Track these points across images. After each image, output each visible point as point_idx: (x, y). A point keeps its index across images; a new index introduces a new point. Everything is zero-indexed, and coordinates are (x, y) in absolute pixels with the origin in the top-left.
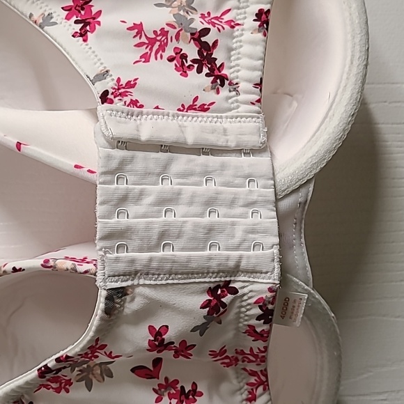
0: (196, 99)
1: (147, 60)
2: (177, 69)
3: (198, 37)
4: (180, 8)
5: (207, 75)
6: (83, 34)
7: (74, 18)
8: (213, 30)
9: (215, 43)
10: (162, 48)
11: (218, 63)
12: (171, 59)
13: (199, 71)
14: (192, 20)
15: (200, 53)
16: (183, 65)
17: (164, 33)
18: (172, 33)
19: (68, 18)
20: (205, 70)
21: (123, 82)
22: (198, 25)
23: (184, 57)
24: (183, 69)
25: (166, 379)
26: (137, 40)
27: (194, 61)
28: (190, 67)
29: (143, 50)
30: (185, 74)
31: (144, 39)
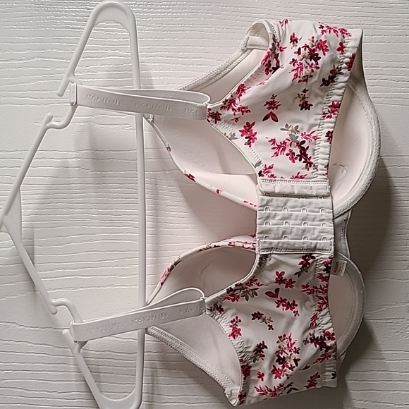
0: (298, 173)
1: (277, 155)
2: (290, 159)
3: (300, 145)
4: (292, 131)
5: (304, 162)
6: (249, 143)
7: (245, 136)
8: (307, 141)
9: (308, 147)
10: (284, 150)
11: (309, 156)
12: (287, 155)
13: (300, 160)
14: (297, 137)
15: (301, 152)
16: (293, 157)
17: (285, 143)
18: (288, 143)
19: (242, 136)
20: (303, 160)
21: (267, 167)
22: (300, 139)
23: (294, 153)
24: (293, 159)
25: (281, 298)
26: (273, 146)
27: (298, 155)
28: (296, 158)
29: (275, 151)
30: (294, 162)
31: (276, 146)
